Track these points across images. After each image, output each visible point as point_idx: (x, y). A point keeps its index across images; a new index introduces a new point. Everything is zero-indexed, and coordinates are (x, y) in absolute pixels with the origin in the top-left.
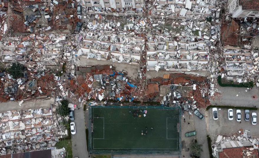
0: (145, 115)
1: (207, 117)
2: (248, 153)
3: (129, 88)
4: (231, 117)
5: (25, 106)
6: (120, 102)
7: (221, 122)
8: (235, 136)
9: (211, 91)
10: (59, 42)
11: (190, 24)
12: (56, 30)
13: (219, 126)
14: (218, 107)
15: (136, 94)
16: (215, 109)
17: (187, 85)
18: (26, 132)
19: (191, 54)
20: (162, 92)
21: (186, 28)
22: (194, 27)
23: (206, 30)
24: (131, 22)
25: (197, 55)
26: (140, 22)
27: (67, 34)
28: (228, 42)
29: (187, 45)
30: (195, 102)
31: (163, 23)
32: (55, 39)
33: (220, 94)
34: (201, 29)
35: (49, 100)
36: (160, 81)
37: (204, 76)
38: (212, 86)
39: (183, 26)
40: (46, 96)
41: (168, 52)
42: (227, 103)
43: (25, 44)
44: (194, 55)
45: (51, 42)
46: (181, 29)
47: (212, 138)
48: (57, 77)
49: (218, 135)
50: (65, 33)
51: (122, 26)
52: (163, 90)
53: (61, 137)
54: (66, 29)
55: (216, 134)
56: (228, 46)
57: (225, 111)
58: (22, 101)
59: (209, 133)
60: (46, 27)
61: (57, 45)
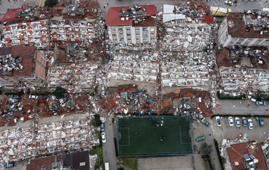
0: (162, 125)
1: (212, 124)
2: (252, 146)
3: (148, 103)
4: (231, 123)
5: (66, 119)
6: (141, 114)
7: (224, 128)
8: (236, 139)
9: (213, 104)
10: (93, 70)
11: (191, 55)
12: (90, 60)
13: (223, 131)
14: (220, 116)
15: (154, 108)
16: (218, 118)
17: (194, 98)
18: (66, 140)
19: (196, 73)
20: (174, 105)
21: (188, 57)
22: (194, 56)
23: (204, 58)
24: (147, 55)
25: (200, 74)
26: (154, 54)
27: (99, 64)
28: (223, 64)
29: (191, 67)
30: (201, 112)
31: (171, 54)
32: (90, 67)
33: (220, 105)
34: (200, 58)
35: (85, 114)
36: (173, 96)
37: (207, 90)
38: (214, 99)
39: (186, 56)
40: (83, 111)
41: (178, 73)
42: (227, 113)
43: (67, 71)
44: (198, 74)
45: (87, 70)
46: (185, 59)
47: (219, 142)
48: (91, 97)
49: (223, 139)
50: (97, 63)
51: (140, 58)
52: (175, 103)
53: (94, 145)
54: (98, 60)
55: (221, 138)
56: (223, 66)
57: (226, 119)
58: (64, 115)
59: (215, 138)
60: (84, 59)
61: (91, 72)
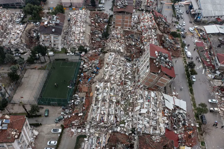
0: (68, 87)
1: (56, 125)
3: (88, 78)
4: (50, 143)
5: (87, 34)
6: (80, 74)
7: (49, 135)
8: (33, 145)
9: (75, 129)
10: (119, 49)
11: (130, 118)
12: (127, 47)
13: (46, 134)
14: (61, 134)
15: (83, 82)
16: (60, 130)
17: (83, 108)
18: (74, 34)
19: (106, 109)
20: (81, 94)
21: (127, 116)
22: (128, 121)
23: (125, 130)
24: (131, 84)
25: (104, 113)
26: (131, 88)
27: (124, 53)
28: (113, 137)
29: (113, 108)
30: (69, 116)
31: (131, 101)
32: (121, 47)
33: (72, 136)
35: (88, 43)
36: (89, 92)
37: (87, 119)
38: (79, 130)
39: (129, 114)
40: (90, 43)
41: (108, 95)
42: (63, 142)
43: (119, 36)
45: (119, 45)
46: (126, 113)
47: (38, 128)
48: (100, 49)
49: (39, 132)
50: (124, 51)
52: (83, 95)
53: (67, 50)
54: (127, 52)
55: (40, 131)
56: (109, 136)
57: (57, 139)
58: (90, 34)
59: (43, 126)
60: (128, 43)
61: (118, 48)
